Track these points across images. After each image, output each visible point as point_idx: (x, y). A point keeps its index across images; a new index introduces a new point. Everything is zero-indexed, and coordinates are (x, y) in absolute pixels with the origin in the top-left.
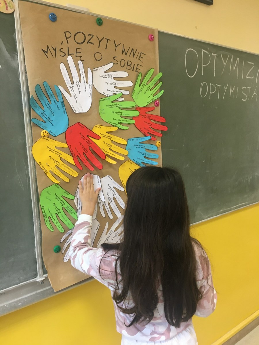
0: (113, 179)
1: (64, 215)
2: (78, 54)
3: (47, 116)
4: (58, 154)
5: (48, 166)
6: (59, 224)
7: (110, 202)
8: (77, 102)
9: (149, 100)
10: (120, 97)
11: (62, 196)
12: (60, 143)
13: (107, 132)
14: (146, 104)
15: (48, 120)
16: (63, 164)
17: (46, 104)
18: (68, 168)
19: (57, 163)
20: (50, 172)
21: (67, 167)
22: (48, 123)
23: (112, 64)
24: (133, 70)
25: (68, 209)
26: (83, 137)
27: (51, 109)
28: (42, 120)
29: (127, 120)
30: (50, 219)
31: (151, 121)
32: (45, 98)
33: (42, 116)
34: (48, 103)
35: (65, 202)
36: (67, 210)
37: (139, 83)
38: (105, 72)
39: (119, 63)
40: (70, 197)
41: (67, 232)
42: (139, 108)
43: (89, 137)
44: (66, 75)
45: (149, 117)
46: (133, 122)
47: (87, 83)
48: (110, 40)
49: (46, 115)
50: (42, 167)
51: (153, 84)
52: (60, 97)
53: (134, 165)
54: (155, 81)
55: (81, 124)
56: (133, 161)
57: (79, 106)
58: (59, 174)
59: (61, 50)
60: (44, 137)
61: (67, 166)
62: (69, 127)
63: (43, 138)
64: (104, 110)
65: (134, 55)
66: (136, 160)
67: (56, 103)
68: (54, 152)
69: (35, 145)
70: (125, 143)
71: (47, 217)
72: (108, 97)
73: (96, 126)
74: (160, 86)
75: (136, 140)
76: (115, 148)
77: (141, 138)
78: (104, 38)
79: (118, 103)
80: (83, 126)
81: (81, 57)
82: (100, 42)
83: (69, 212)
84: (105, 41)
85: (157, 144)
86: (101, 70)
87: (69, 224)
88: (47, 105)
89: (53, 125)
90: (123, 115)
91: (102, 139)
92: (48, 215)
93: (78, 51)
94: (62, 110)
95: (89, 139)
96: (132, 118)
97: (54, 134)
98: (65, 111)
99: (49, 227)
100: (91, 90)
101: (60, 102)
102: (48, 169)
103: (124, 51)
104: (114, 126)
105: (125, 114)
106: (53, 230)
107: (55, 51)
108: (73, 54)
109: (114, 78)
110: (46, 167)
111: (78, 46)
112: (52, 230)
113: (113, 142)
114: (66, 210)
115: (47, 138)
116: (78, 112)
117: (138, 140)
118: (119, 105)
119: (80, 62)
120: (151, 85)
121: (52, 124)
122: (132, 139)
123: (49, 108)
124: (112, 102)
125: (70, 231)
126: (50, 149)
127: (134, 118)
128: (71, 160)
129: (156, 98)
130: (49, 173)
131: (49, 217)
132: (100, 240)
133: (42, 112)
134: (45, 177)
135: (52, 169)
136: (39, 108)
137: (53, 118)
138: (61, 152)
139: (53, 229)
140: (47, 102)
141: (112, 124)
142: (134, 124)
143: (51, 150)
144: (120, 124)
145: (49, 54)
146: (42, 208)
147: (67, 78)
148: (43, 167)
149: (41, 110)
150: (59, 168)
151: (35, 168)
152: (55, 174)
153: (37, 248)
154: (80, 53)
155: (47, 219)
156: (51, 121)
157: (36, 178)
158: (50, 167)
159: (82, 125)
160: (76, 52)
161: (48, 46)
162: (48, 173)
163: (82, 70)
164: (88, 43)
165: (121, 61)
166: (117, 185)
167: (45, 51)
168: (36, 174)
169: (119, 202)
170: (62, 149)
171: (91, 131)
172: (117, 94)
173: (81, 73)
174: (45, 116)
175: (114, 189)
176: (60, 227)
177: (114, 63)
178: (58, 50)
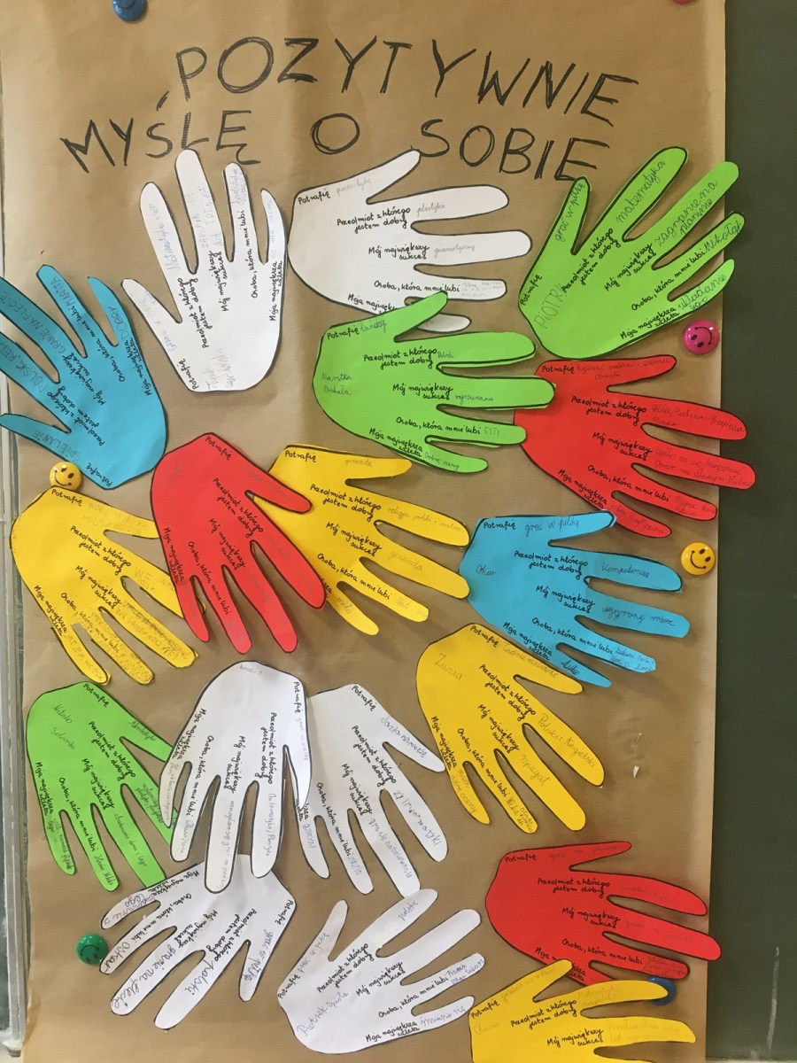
0: (379, 707)
1: (127, 820)
2: (228, 138)
3: (72, 405)
4: (113, 558)
5: (72, 604)
6: (100, 851)
7: (358, 813)
8: (204, 346)
9: (638, 322)
10: (439, 312)
11: (122, 740)
12: (125, 515)
13: (350, 482)
14: (615, 343)
15: (78, 421)
16: (131, 607)
17: (66, 359)
18: (153, 626)
19: (108, 597)
20: (76, 628)
21: (146, 620)
22: (80, 432)
23: (412, 158)
24: (539, 174)
25: (146, 800)
26: (226, 499)
27: (87, 378)
28: (56, 422)
29: (478, 425)
30: (65, 820)
31: (649, 429)
32: (58, 334)
33: (52, 405)
34: (75, 352)
35: (135, 767)
36: (142, 802)
37: (570, 235)
38: (369, 201)
39: (455, 150)
40: (158, 748)
41: (133, 896)
42: (561, 365)
43: (257, 500)
44: (164, 234)
45: (634, 412)
46: (517, 434)
47: (264, 258)
48: (407, 46)
49: (68, 401)
50: (45, 608)
51: (677, 230)
52: (122, 326)
53: (513, 653)
54: (691, 213)
55: (219, 443)
56: (505, 631)
57: (217, 360)
58: (111, 644)
59: (155, 132)
60: (59, 490)
61: (148, 616)
62: (167, 451)
63: (54, 491)
64: (345, 377)
65: (550, 98)
66: (523, 625)
67: (105, 352)
68: (100, 551)
69: (25, 518)
70: (457, 536)
71: (56, 810)
72: (375, 315)
73: (291, 450)
74: (731, 238)
75: (528, 528)
76: (393, 556)
77: (558, 519)
78: (374, 41)
79: (428, 344)
80: (231, 451)
81: (243, 146)
82: (352, 63)
83: (149, 812)
84: (381, 53)
85: (685, 556)
86: (350, 196)
87: (142, 862)
88: (71, 361)
89: (101, 444)
90: (457, 403)
91: (323, 512)
92: (59, 803)
93: (231, 121)
94: (135, 381)
95: (252, 509)
96: (509, 418)
97: (105, 480)
98: (150, 386)
99: (58, 852)
100: (280, 288)
101: (122, 347)
102: (68, 617)
103: (489, 88)
104: (398, 454)
105: (470, 398)
106: (71, 871)
107: (127, 138)
108: (207, 140)
109: (418, 227)
110: (62, 610)
111: (233, 101)
112: (69, 867)
113: (383, 527)
114: (139, 799)
115: (72, 494)
116: (205, 389)
117: (538, 527)
118: (434, 351)
119: (233, 171)
120: (662, 235)
121: (99, 439)
122: (502, 521)
123: (81, 373)
124: (398, 339)
125: (146, 893)
126: (85, 537)
127: (519, 414)
128: (166, 594)
129: (688, 309)
130: (70, 632)
131: (63, 814)
132: (295, 971)
133: (54, 389)
134: (51, 645)
135: (86, 620)
136: (40, 373)
137: (99, 414)
138: (127, 555)
139: (72, 864)
140: (70, 350)
141: (390, 444)
142: (520, 444)
143: (88, 544)
144: (432, 443)
145: (94, 155)
146: (35, 768)
147: (167, 246)
148: (50, 607)
149: (47, 380)
150: (114, 618)
151: (20, 607)
152: (92, 640)
153: (11, 919)
154: (243, 128)
155: (55, 816)
156: (93, 425)
157: (22, 648)
158: (79, 610)
159: (224, 447)
160: (223, 130)
161: (92, 124)
162: (67, 634)
163: (240, 206)
164: (280, 80)
165: (468, 135)
166: (405, 738)
167: (78, 147)
168: (21, 629)
169: (410, 820)
170: (134, 542)
171: (267, 473)
172: (422, 299)
173: (236, 215)
174: (67, 405)
175: (384, 755)
176: (103, 863)
177: (422, 154)
178: (138, 134)
